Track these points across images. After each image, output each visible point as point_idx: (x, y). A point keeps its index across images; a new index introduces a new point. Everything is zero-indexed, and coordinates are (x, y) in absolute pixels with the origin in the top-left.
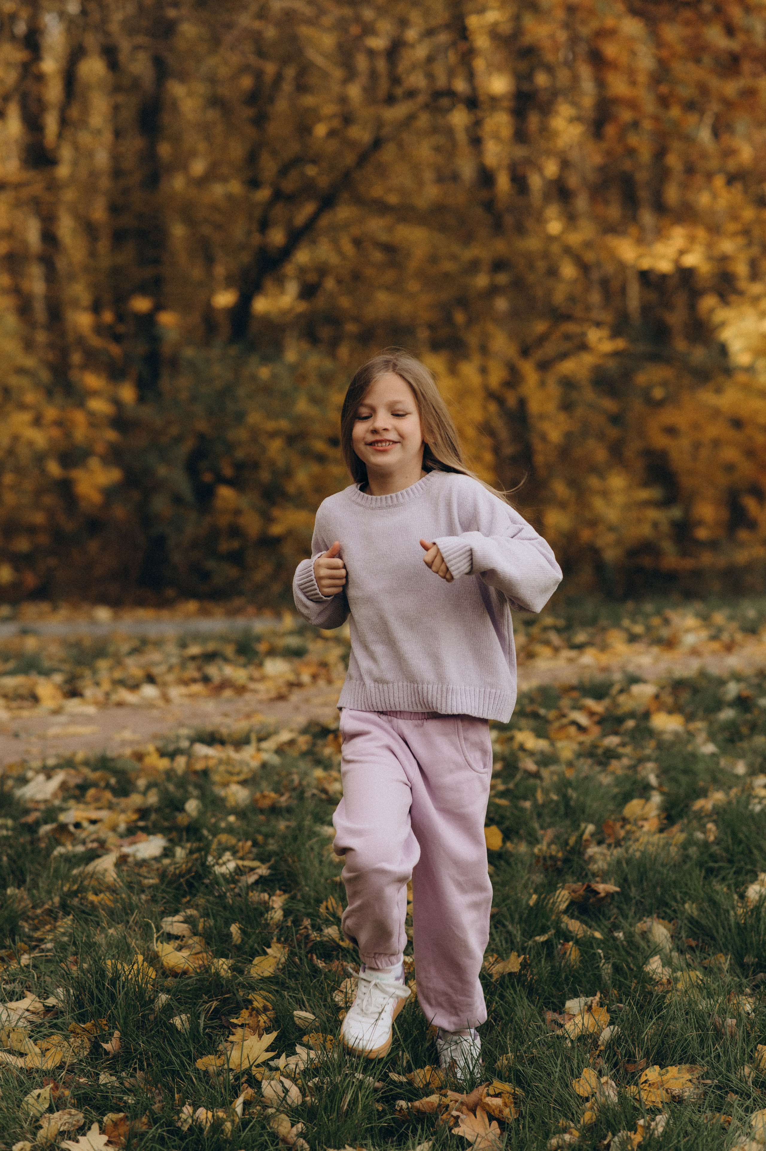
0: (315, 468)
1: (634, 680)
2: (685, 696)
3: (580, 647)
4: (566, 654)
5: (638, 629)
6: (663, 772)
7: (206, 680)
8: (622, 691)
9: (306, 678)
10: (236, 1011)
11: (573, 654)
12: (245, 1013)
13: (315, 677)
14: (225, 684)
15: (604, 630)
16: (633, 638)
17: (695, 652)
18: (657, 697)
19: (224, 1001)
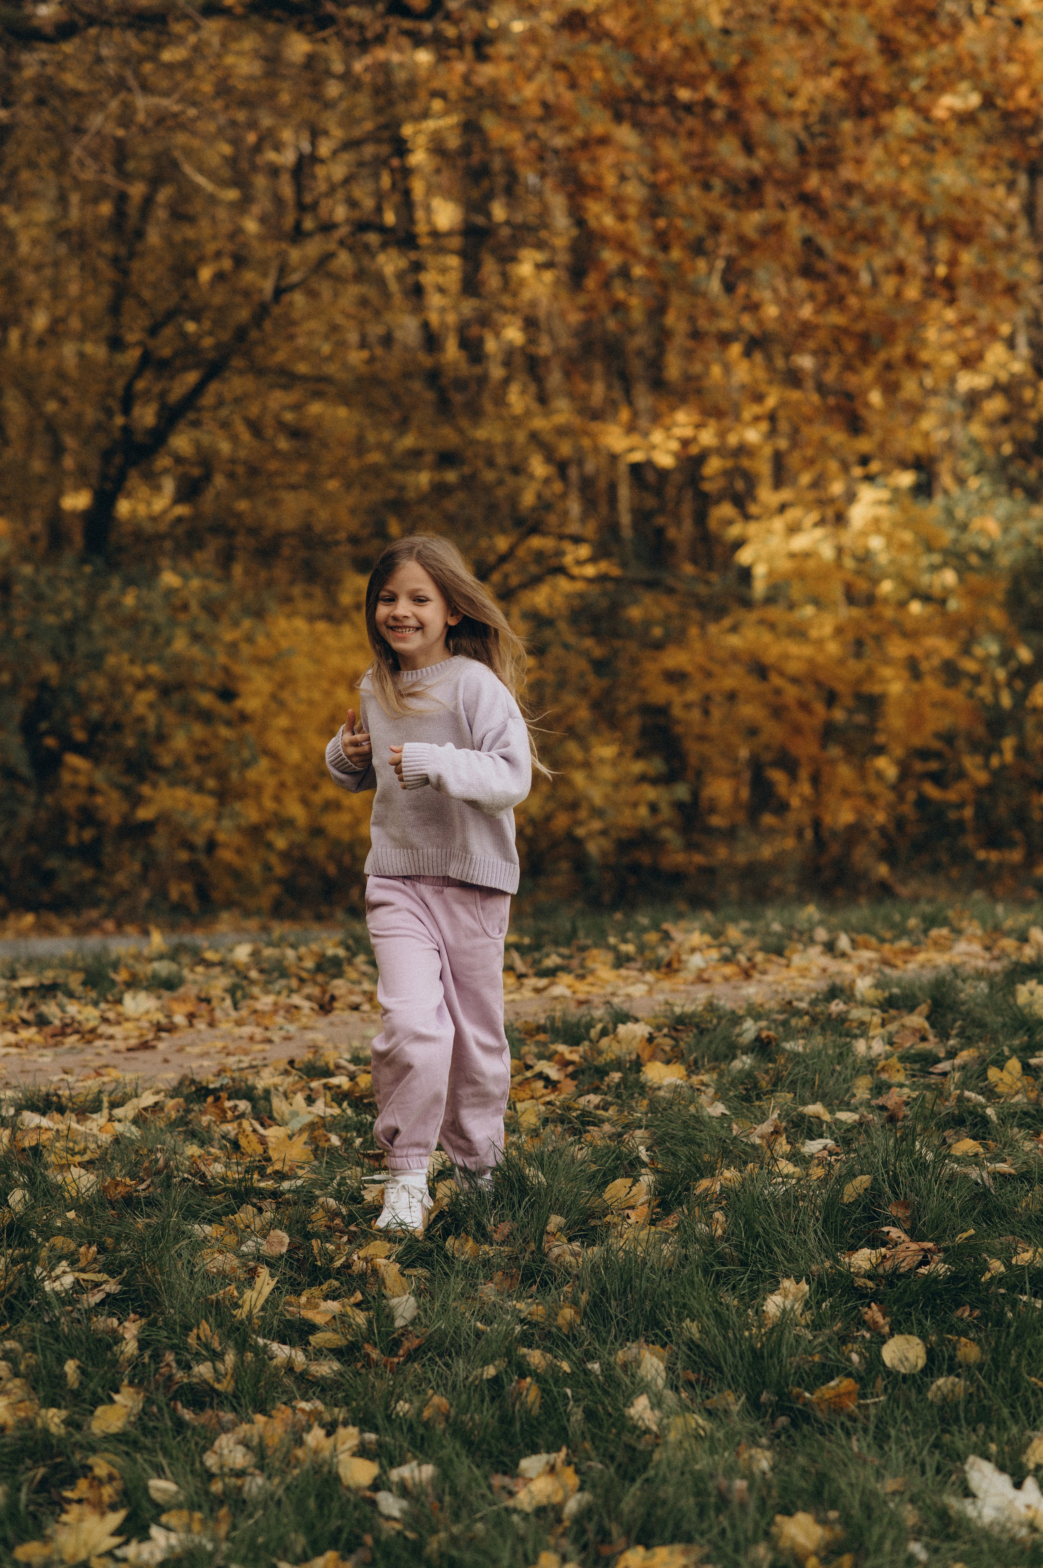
0: (199, 731)
1: (623, 1017)
2: (688, 1038)
3: (551, 973)
4: (532, 982)
5: (629, 948)
6: (657, 1143)
7: (42, 1021)
8: (604, 1033)
9: (179, 1019)
10: (70, 1481)
11: (542, 982)
12: (83, 1484)
13: (191, 1017)
14: (68, 1028)
15: (583, 949)
16: (621, 961)
17: (702, 979)
18: (651, 1039)
19: (55, 1468)
